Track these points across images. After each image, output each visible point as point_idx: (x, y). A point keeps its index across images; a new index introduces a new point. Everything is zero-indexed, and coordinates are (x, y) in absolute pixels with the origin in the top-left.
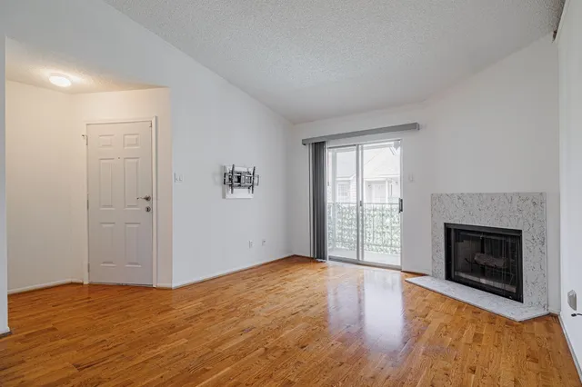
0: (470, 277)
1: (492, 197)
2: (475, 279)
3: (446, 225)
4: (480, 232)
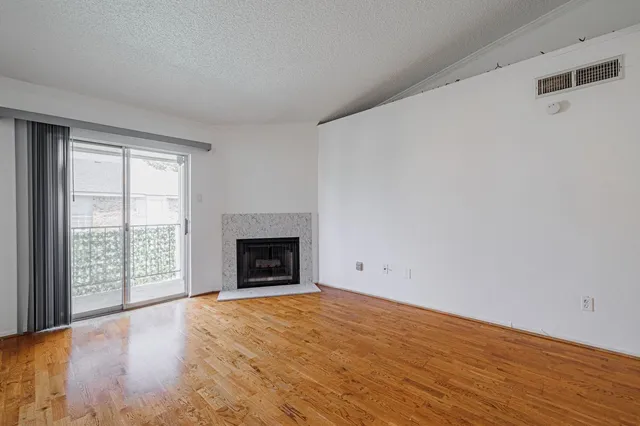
0: (259, 280)
1: (280, 216)
2: (263, 279)
3: (239, 241)
4: (269, 243)
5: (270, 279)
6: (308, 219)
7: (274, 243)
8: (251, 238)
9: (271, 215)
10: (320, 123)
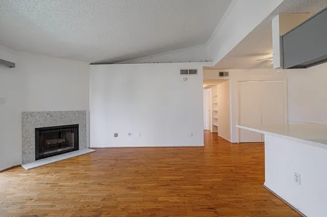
0: (52, 152)
3: (37, 130)
4: (60, 129)
5: (59, 150)
6: (84, 114)
7: (62, 128)
8: (47, 126)
9: (60, 112)
10: (91, 64)
